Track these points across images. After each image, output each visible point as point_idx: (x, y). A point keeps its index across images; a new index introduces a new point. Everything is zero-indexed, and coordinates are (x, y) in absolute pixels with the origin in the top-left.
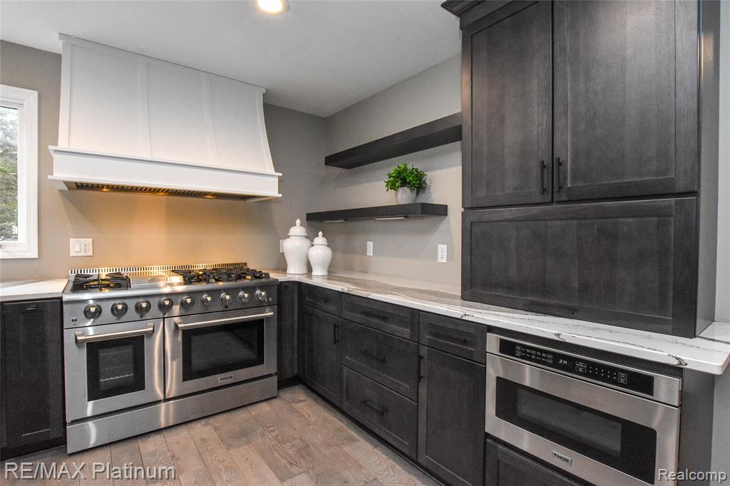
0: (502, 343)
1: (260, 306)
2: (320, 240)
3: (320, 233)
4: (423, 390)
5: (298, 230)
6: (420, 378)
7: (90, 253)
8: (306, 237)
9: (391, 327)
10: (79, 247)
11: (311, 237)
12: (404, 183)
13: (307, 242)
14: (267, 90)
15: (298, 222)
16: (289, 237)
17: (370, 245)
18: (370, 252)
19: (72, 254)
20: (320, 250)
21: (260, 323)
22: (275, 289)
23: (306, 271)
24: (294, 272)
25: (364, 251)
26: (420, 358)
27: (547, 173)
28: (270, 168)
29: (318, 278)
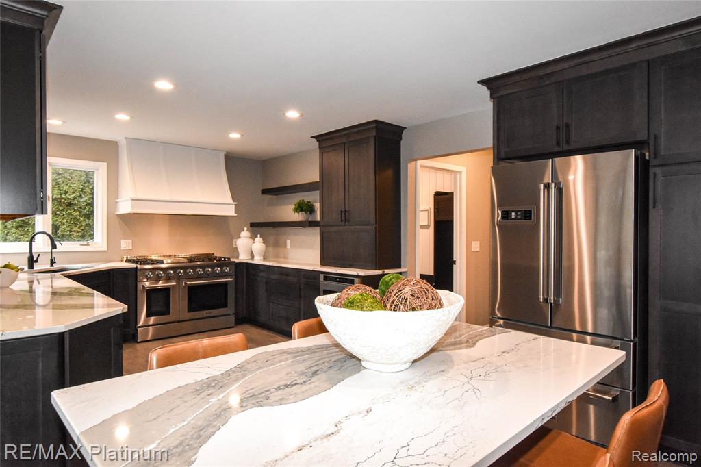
0: (324, 276)
1: (226, 275)
2: (259, 239)
3: (259, 236)
4: (302, 303)
5: (245, 234)
6: (300, 297)
7: (131, 248)
8: (251, 238)
9: (290, 278)
10: (125, 244)
11: (253, 237)
12: (302, 210)
13: (251, 240)
14: (227, 152)
15: (245, 228)
16: (240, 237)
17: (288, 242)
18: (288, 246)
19: (122, 248)
20: (258, 245)
21: (225, 284)
22: (233, 267)
23: (250, 258)
24: (243, 258)
25: (285, 246)
26: (300, 289)
27: (343, 214)
28: (230, 200)
29: (258, 260)
